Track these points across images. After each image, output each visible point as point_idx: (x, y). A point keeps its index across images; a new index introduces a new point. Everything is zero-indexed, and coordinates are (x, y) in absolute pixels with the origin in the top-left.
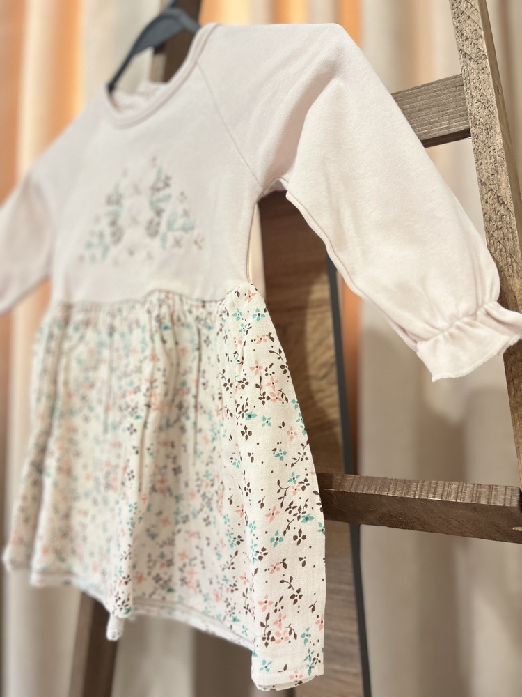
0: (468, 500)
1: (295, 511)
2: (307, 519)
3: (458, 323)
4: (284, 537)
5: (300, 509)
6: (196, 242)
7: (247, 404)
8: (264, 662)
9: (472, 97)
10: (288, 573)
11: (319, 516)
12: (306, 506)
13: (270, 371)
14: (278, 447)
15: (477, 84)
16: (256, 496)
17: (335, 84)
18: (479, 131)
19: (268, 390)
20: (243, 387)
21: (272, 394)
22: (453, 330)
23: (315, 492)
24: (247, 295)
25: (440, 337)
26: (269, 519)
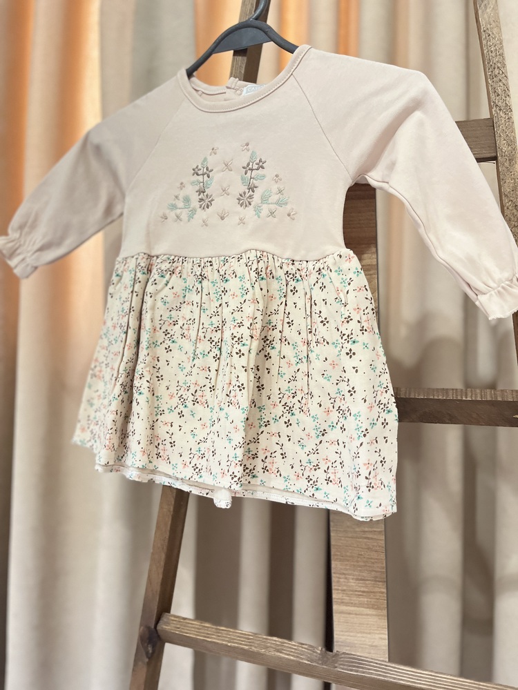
0: (489, 399)
1: (382, 406)
2: (389, 412)
3: (503, 284)
4: (377, 423)
5: (385, 405)
6: (289, 215)
7: (352, 334)
8: (368, 501)
9: (500, 136)
10: (379, 446)
11: (395, 411)
12: (388, 403)
13: (366, 312)
14: (373, 363)
15: (504, 128)
16: (359, 395)
17: (417, 115)
18: (505, 160)
19: (366, 325)
20: (348, 322)
21: (368, 327)
22: (500, 289)
23: (392, 395)
24: (348, 258)
25: (493, 293)
26: (369, 410)
